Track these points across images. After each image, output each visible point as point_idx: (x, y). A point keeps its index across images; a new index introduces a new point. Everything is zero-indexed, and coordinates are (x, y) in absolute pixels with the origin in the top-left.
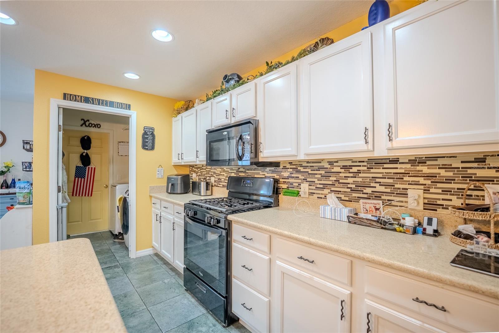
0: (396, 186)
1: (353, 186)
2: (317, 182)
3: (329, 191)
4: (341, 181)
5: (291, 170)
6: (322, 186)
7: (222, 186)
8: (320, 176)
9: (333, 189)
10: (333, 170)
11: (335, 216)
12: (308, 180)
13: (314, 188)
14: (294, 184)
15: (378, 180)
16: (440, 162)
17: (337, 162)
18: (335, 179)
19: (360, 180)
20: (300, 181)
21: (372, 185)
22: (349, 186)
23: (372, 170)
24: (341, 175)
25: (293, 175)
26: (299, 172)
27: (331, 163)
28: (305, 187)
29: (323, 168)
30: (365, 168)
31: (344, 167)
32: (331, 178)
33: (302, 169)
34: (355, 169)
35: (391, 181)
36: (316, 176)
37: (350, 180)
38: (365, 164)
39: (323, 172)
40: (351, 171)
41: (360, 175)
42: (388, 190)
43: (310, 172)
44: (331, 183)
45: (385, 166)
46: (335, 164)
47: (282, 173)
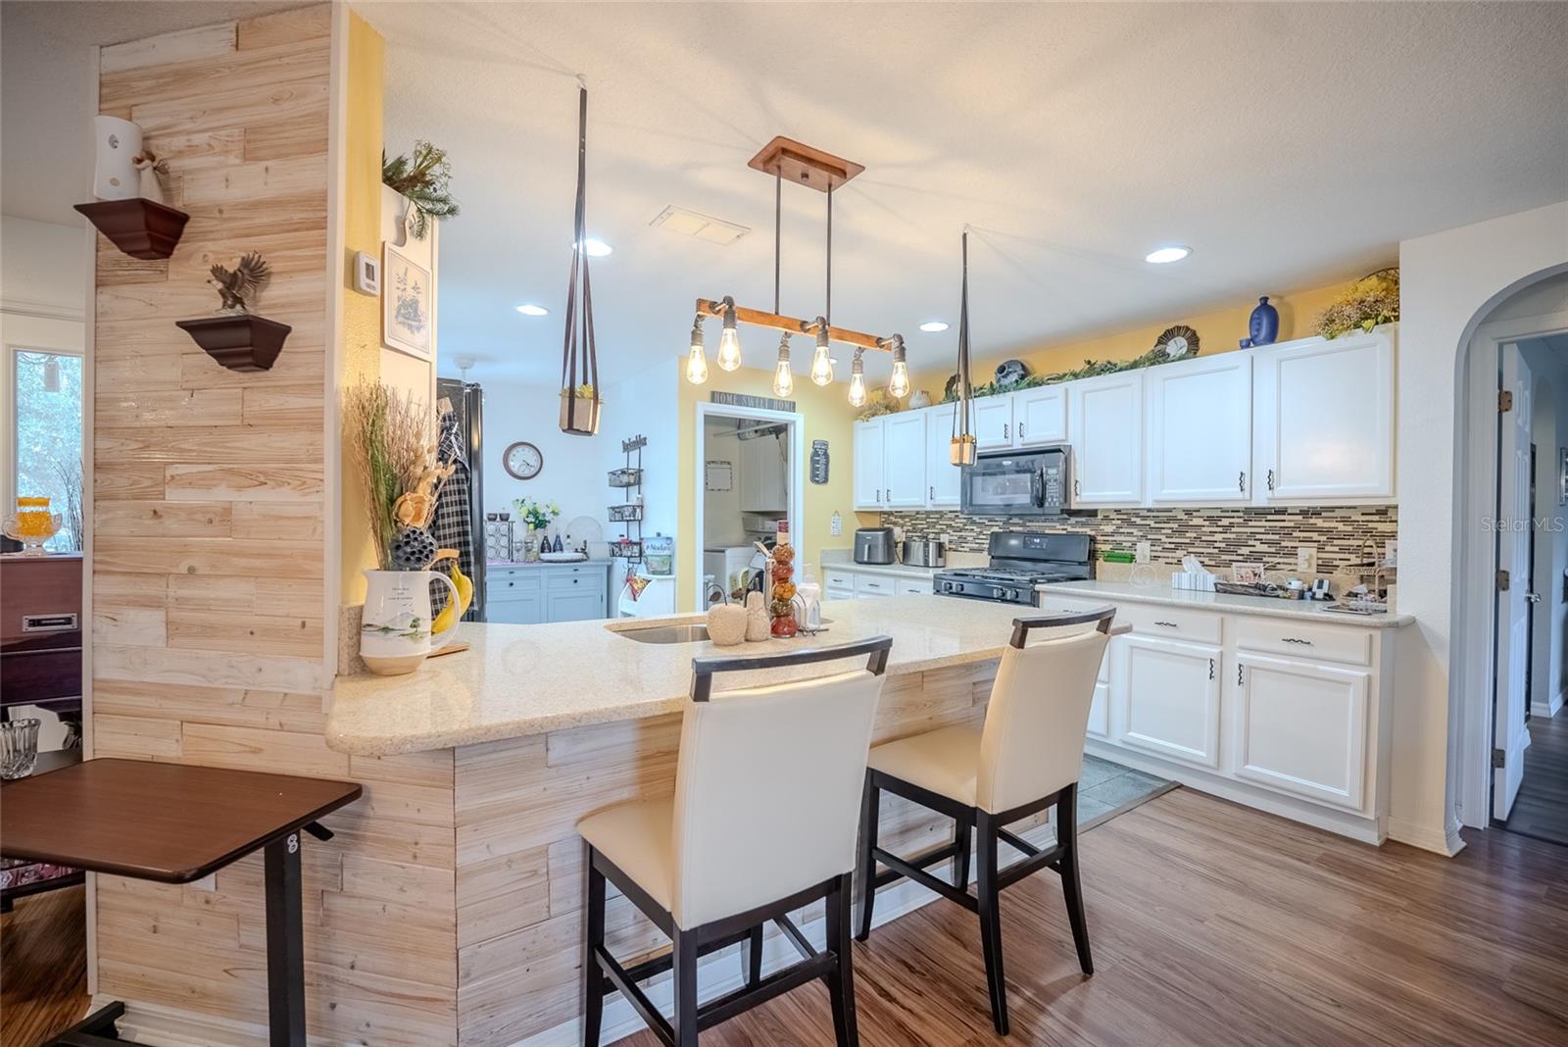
0: (1283, 544)
1: (1223, 545)
2: (1164, 539)
3: (1185, 553)
4: (1204, 538)
5: (1119, 522)
6: (1173, 546)
8: (1170, 531)
9: (1190, 550)
10: (1191, 523)
12: (1149, 537)
13: (1160, 548)
14: (1124, 544)
15: (1258, 536)
16: (1338, 513)
17: (1198, 511)
18: (1195, 535)
19: (1234, 536)
20: (1135, 539)
21: (1250, 543)
22: (1216, 545)
23: (1250, 523)
24: (1204, 529)
25: (1121, 530)
26: (1134, 524)
27: (1188, 512)
28: (1143, 549)
29: (1174, 519)
30: (1241, 520)
31: (1209, 518)
32: (1188, 535)
33: (1138, 521)
34: (1225, 522)
35: (1277, 537)
36: (1163, 531)
37: (1218, 537)
38: (1241, 514)
39: (1176, 526)
40: (1220, 523)
41: (1233, 530)
42: (1273, 550)
43: (1153, 525)
44: (1187, 541)
45: (1269, 517)
46: (1194, 514)
47: (1101, 527)
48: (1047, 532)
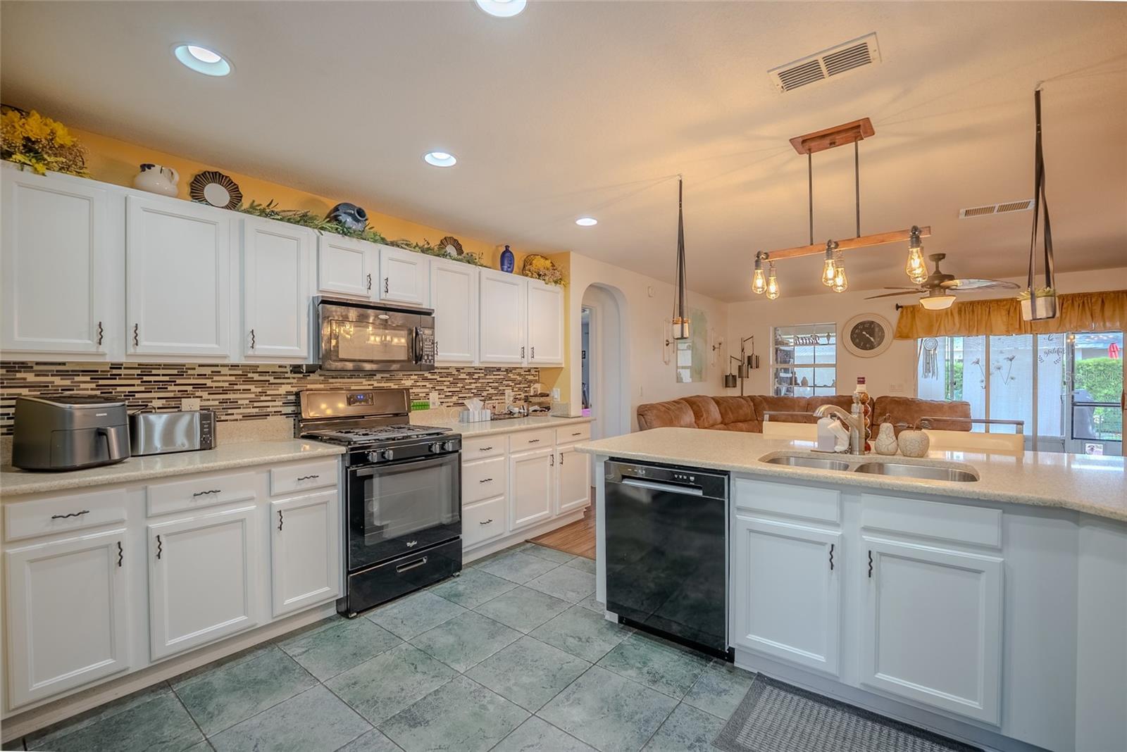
0: (500, 388)
1: (475, 391)
2: (446, 389)
3: (457, 397)
4: (467, 387)
5: (416, 377)
6: (450, 394)
7: (241, 417)
8: (448, 383)
9: (460, 395)
10: (460, 377)
11: (474, 419)
12: (437, 388)
13: (443, 396)
14: (421, 395)
15: (490, 384)
16: (518, 371)
17: (463, 369)
18: (462, 385)
19: (480, 385)
20: (427, 390)
21: (487, 388)
22: (473, 391)
23: (488, 377)
24: (466, 381)
25: (418, 384)
27: (458, 370)
28: (434, 396)
29: (449, 375)
30: (483, 375)
31: (469, 374)
32: (458, 385)
34: (476, 376)
35: (497, 384)
36: (445, 383)
37: (473, 386)
38: (483, 371)
39: (451, 379)
40: (474, 377)
41: (480, 381)
42: (496, 392)
43: (439, 379)
44: (458, 389)
45: (495, 373)
46: (462, 371)
47: (403, 382)
48: (353, 388)
